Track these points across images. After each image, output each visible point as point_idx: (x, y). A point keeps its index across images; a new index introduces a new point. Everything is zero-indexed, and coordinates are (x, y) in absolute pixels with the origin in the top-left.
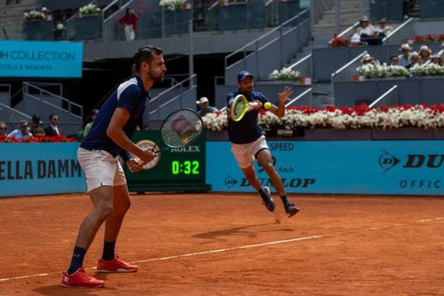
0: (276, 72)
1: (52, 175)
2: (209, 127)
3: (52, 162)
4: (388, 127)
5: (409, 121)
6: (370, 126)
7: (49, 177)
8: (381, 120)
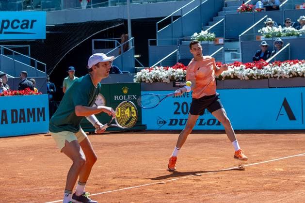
0: (196, 34)
1: (22, 121)
2: (143, 80)
3: (22, 110)
4: (281, 77)
5: (297, 73)
6: (267, 78)
7: (20, 122)
8: (276, 72)
